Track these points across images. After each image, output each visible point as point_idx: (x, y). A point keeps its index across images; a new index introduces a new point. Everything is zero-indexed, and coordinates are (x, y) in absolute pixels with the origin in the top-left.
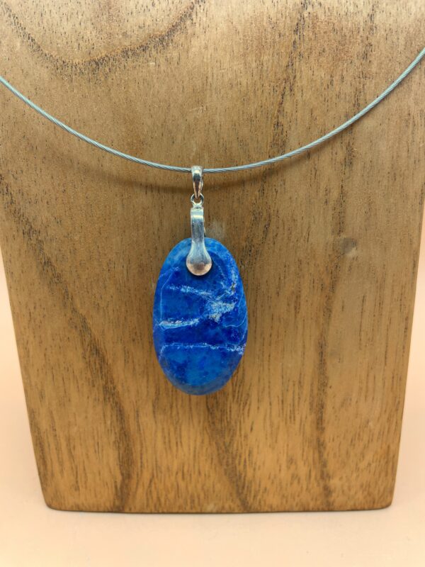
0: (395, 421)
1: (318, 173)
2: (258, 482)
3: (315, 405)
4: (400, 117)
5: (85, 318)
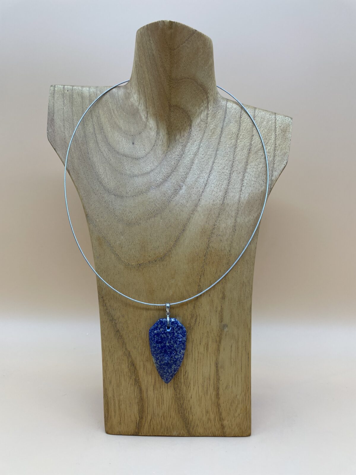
0: (248, 395)
1: (213, 301)
2: (194, 421)
3: (215, 388)
4: (241, 283)
5: (130, 352)
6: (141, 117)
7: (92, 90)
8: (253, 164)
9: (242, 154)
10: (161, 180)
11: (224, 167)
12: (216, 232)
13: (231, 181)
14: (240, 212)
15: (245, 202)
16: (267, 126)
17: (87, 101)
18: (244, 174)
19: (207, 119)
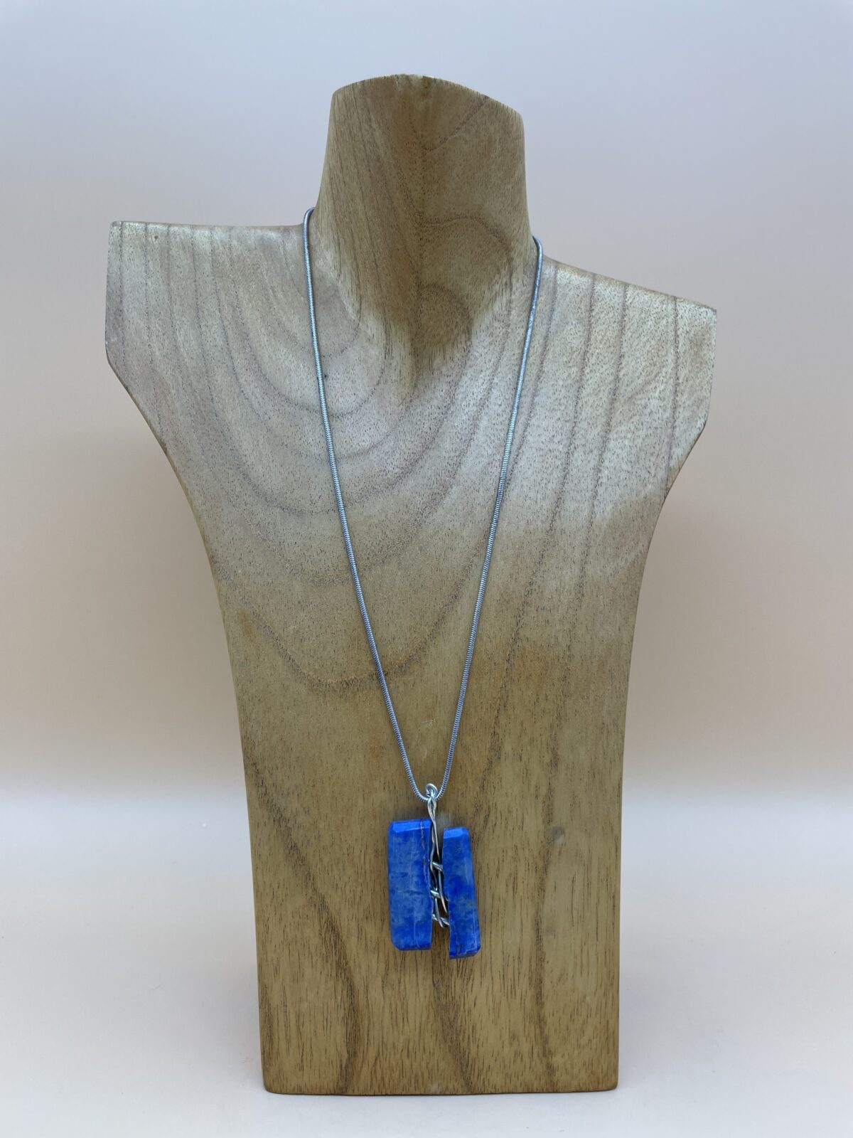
0: (611, 995)
1: (529, 772)
2: (482, 1061)
3: (534, 981)
4: (596, 726)
5: (324, 898)
6: (343, 309)
7: (219, 235)
8: (623, 428)
9: (597, 403)
10: (397, 470)
11: (554, 436)
12: (536, 599)
13: (571, 472)
14: (593, 551)
15: (605, 526)
16: (656, 331)
17: (207, 267)
18: (601, 455)
19: (509, 314)
